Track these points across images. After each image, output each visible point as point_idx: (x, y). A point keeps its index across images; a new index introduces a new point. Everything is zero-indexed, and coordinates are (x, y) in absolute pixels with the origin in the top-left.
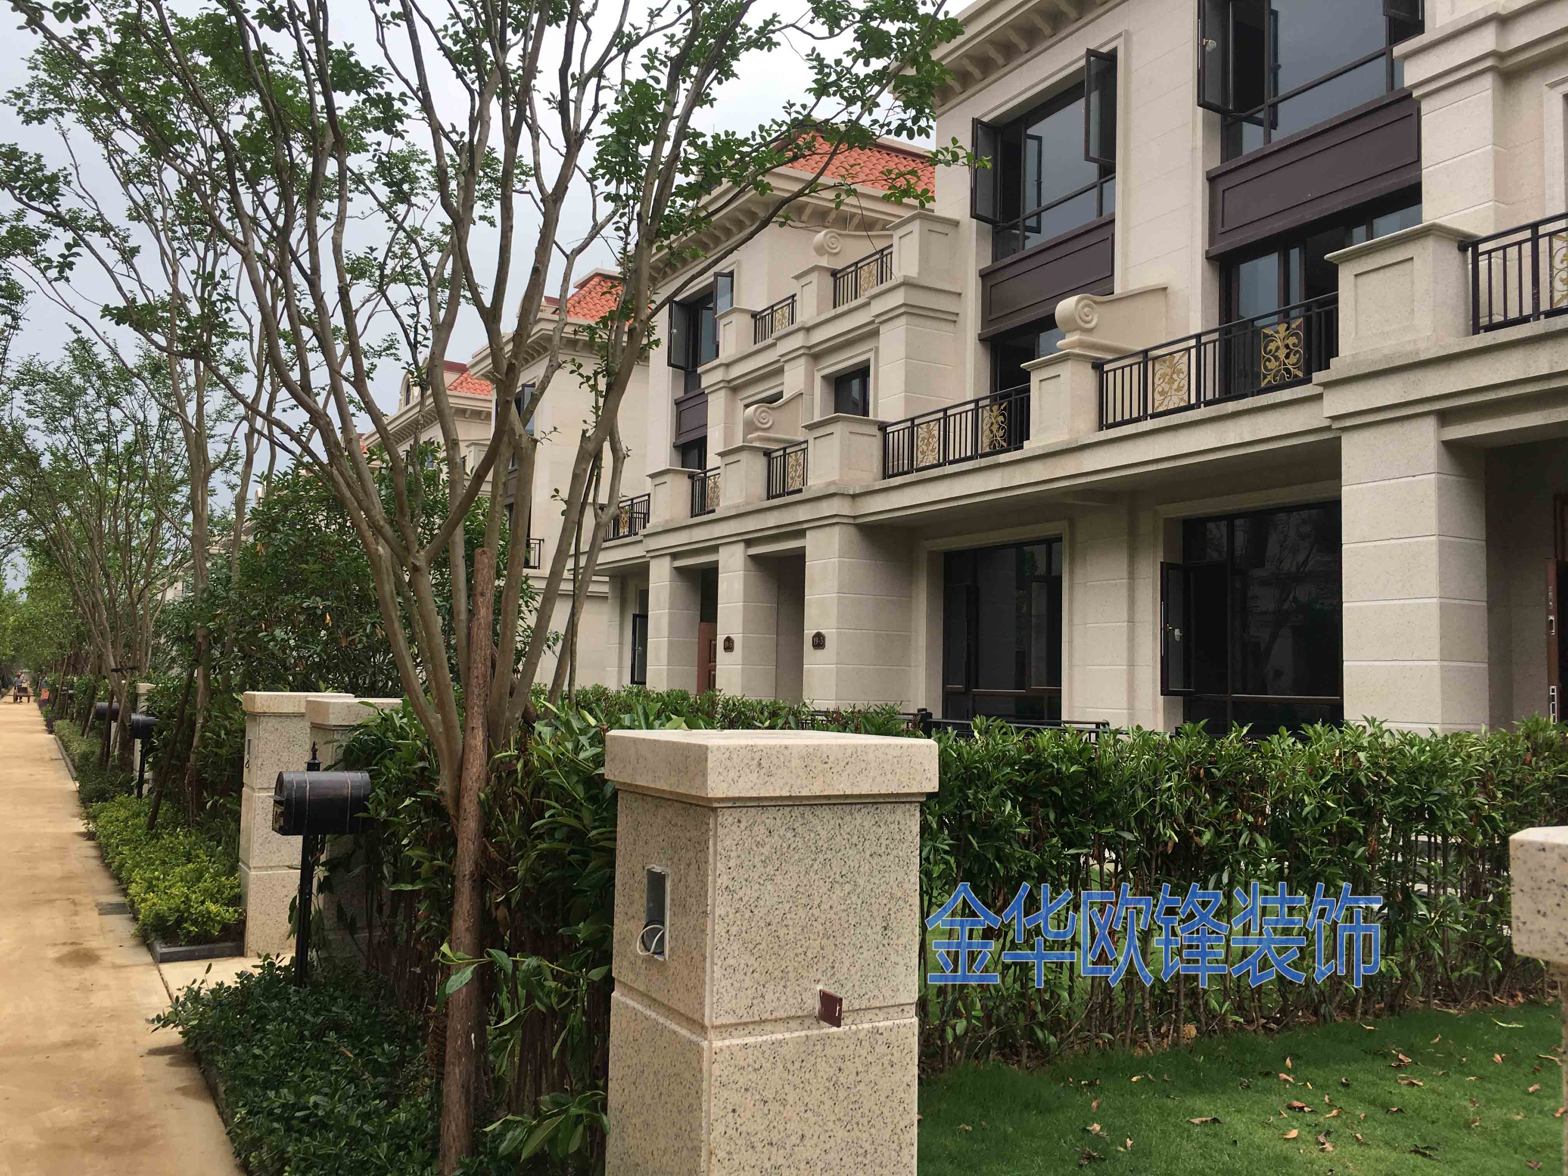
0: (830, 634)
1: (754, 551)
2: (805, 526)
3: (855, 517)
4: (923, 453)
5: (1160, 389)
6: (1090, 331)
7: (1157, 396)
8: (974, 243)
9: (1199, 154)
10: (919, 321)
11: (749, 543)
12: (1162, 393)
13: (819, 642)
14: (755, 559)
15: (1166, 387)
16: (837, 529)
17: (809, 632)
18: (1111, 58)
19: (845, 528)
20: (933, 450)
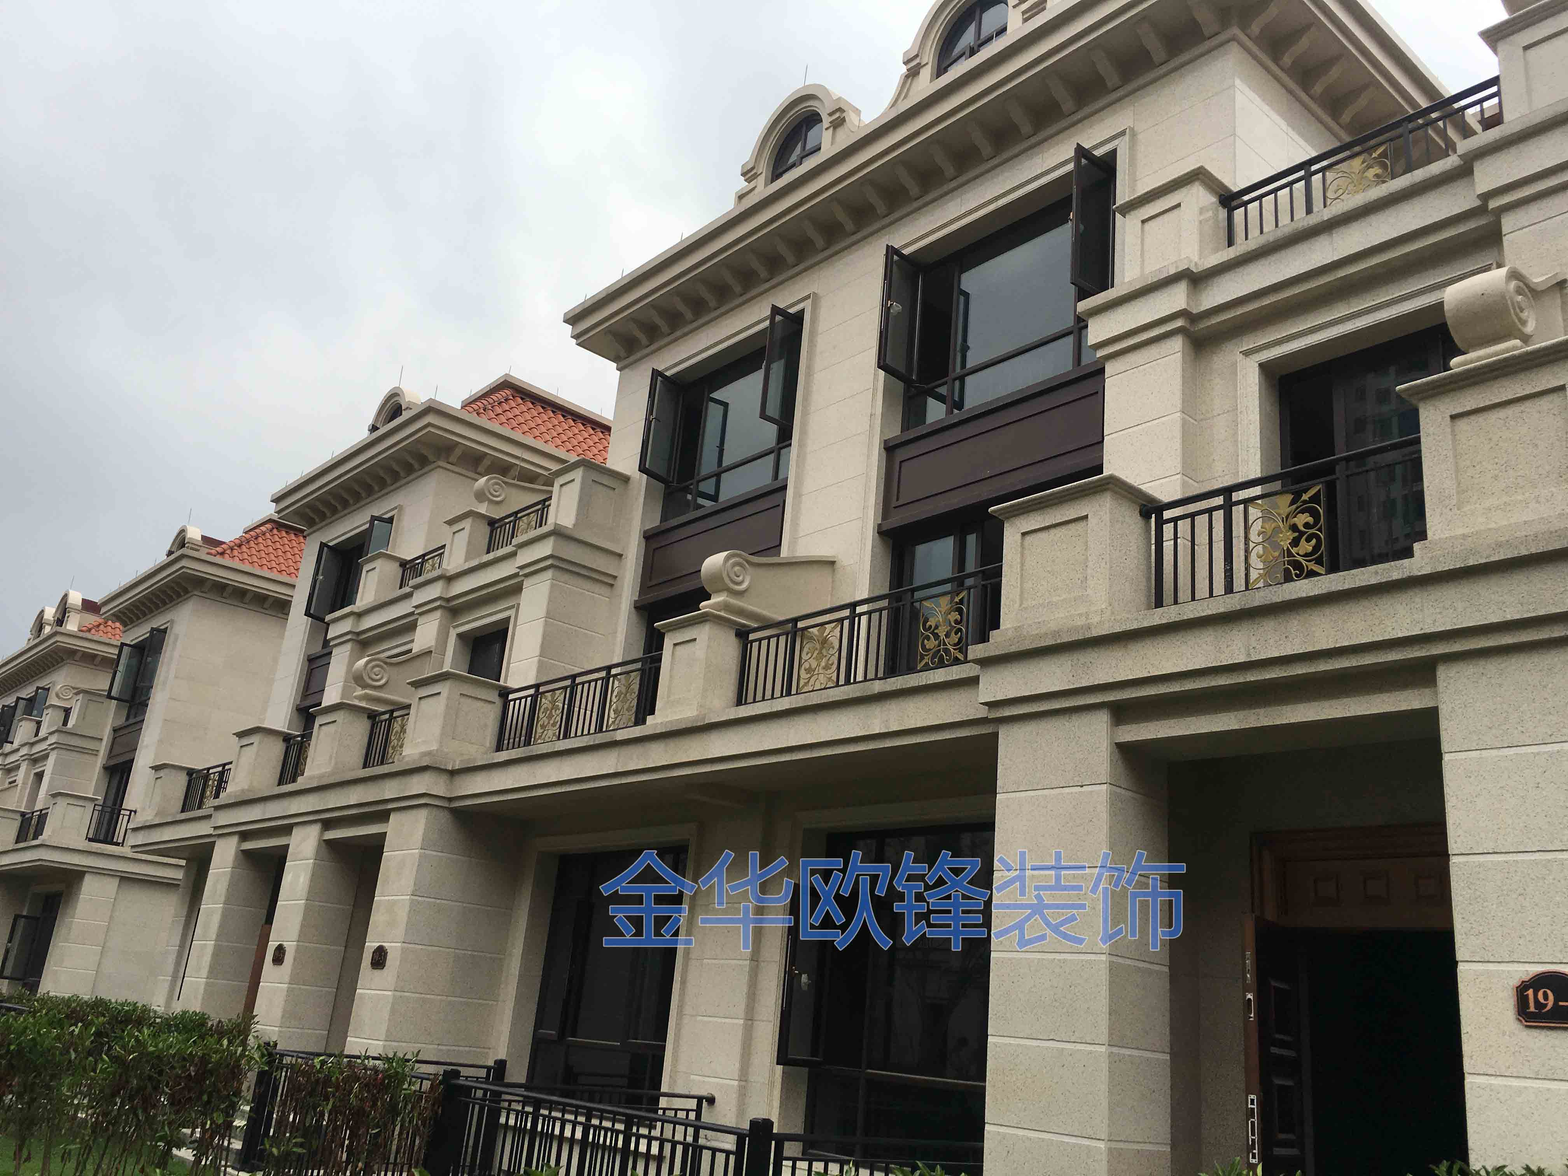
0: (394, 948)
1: (332, 835)
2: (390, 806)
3: (450, 800)
4: (543, 727)
5: (806, 665)
6: (740, 594)
7: (803, 674)
8: (641, 500)
9: (878, 422)
10: (567, 577)
11: (328, 824)
12: (808, 671)
13: (379, 959)
14: (331, 845)
15: (814, 664)
16: (423, 813)
17: (371, 945)
18: (797, 319)
19: (435, 811)
20: (554, 725)
